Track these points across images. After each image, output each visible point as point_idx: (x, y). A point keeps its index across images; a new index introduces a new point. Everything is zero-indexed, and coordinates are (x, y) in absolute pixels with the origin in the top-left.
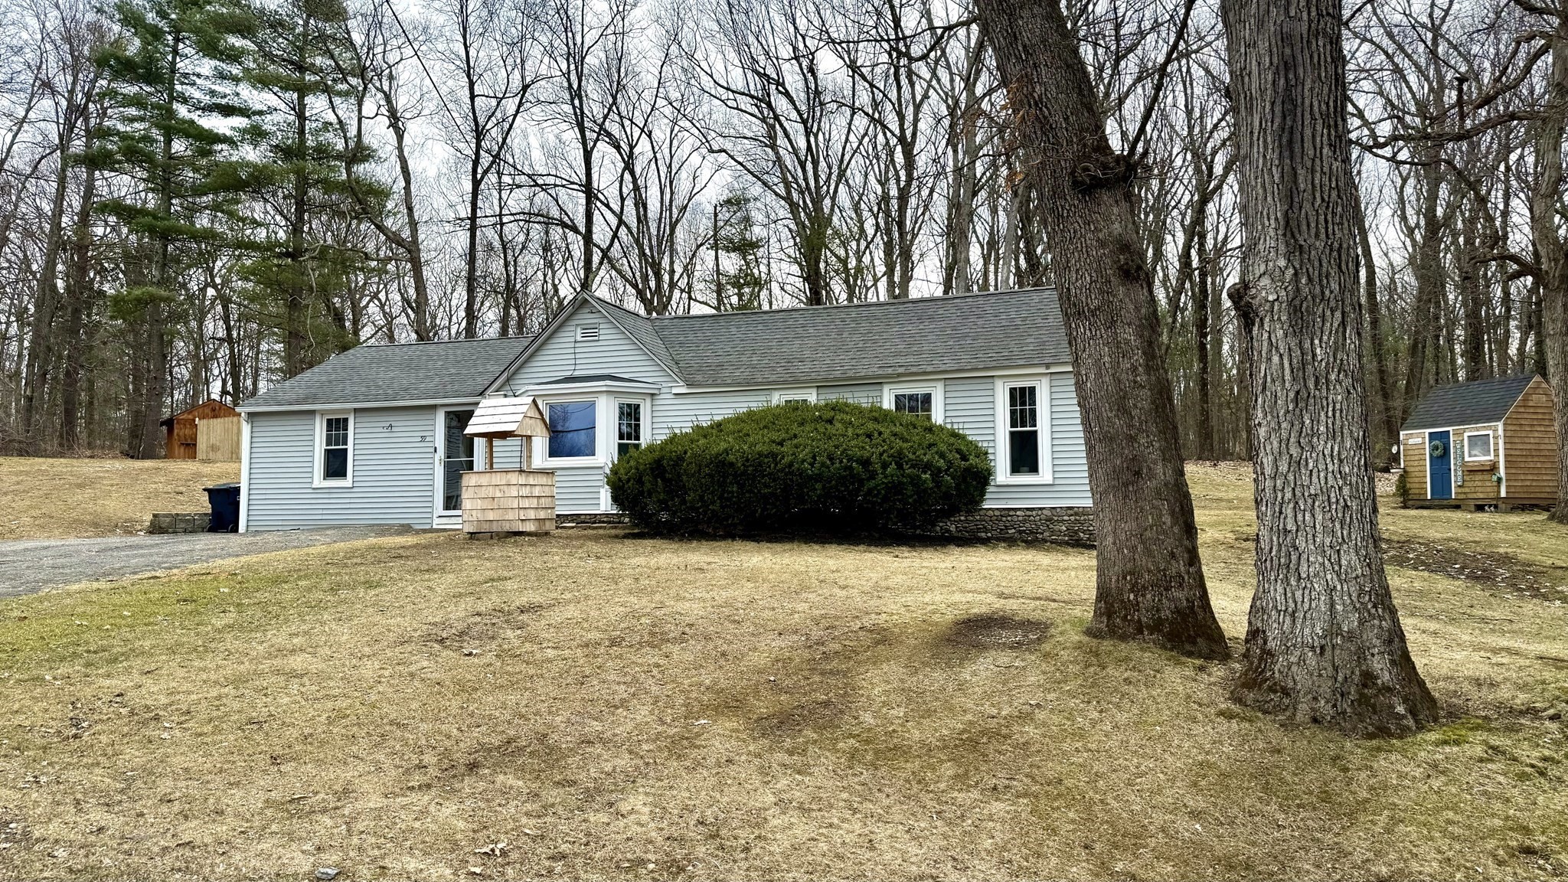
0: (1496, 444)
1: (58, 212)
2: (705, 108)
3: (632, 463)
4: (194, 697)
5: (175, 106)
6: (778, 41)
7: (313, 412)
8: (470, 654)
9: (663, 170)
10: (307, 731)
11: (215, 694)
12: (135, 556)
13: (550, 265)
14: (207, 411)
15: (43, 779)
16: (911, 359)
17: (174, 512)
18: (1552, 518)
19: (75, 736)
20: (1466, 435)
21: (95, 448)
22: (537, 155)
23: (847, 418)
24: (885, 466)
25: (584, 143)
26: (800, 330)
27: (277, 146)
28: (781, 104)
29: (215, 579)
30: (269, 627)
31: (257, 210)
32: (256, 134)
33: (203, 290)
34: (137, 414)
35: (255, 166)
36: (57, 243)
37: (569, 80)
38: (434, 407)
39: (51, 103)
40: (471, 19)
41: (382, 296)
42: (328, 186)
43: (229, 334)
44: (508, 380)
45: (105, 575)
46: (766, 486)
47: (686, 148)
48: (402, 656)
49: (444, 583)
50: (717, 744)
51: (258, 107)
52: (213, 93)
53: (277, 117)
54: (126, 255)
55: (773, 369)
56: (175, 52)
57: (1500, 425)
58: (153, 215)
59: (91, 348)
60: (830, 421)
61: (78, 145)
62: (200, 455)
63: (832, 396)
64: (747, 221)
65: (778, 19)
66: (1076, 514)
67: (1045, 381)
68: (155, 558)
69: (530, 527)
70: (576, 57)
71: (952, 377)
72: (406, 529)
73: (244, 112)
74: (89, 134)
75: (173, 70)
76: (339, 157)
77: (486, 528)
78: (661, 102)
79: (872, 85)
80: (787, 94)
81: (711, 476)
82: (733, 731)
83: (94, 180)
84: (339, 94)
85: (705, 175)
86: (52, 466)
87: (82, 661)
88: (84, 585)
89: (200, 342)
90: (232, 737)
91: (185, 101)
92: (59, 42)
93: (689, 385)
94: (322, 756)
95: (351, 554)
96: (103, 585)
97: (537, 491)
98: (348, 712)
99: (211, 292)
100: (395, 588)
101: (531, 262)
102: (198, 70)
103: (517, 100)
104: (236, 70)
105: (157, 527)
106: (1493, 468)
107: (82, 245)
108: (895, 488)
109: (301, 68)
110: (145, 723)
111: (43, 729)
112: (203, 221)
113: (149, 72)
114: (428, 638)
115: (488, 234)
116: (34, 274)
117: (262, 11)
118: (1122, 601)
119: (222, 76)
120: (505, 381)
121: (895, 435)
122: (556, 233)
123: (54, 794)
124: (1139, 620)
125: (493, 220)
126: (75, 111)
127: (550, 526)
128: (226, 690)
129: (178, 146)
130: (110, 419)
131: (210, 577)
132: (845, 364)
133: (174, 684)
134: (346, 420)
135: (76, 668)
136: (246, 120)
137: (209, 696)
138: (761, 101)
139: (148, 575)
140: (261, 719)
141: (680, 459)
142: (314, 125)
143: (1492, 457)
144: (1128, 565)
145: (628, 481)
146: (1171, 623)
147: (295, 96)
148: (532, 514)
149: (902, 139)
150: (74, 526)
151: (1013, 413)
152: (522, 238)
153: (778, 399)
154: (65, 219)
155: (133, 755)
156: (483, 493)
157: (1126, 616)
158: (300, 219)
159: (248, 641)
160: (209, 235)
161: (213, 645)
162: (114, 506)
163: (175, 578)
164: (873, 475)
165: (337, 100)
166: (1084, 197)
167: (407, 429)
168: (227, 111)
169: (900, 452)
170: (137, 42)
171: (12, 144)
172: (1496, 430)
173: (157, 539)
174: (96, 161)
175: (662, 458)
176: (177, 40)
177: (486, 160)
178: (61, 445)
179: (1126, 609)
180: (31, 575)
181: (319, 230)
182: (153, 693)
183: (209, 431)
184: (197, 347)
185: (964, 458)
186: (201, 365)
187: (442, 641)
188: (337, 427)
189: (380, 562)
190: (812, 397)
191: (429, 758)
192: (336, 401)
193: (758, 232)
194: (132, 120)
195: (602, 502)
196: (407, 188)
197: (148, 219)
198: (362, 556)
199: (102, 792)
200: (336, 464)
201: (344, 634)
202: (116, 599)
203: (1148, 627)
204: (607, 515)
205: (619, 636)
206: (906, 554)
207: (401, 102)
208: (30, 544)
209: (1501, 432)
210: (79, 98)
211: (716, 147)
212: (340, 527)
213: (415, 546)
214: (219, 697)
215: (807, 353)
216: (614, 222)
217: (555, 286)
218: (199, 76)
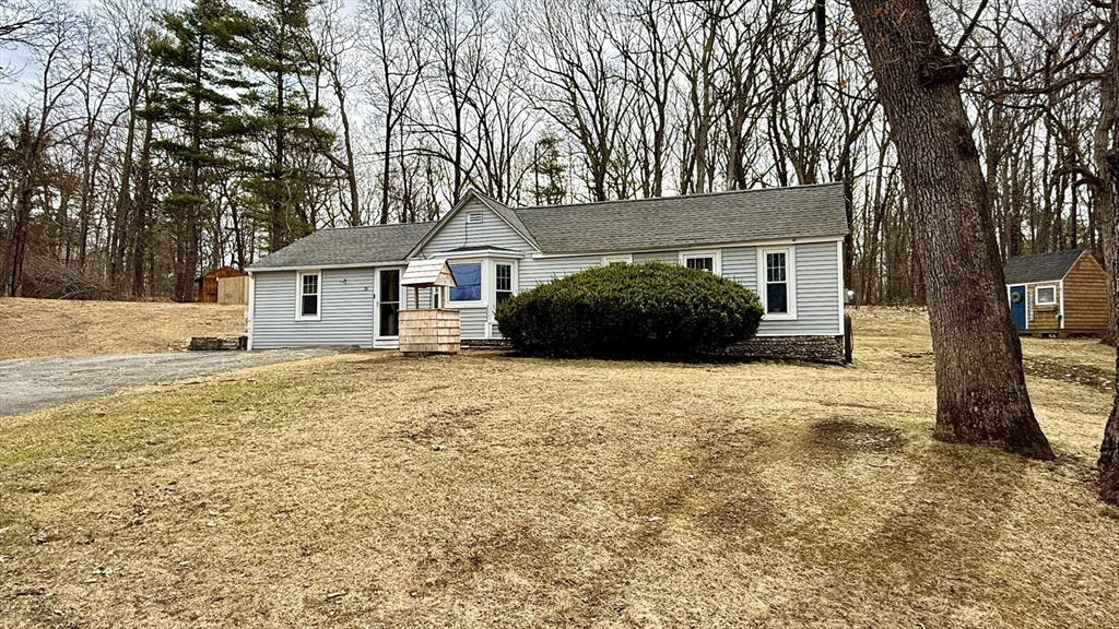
0: (1058, 294)
1: (130, 149)
2: (532, 83)
3: (514, 305)
4: (232, 485)
5: (203, 81)
6: (578, 41)
7: (295, 271)
8: (438, 449)
9: (504, 121)
10: (327, 521)
11: (248, 483)
12: (182, 366)
13: (431, 182)
14: (224, 273)
15: (108, 571)
16: (697, 234)
17: (205, 336)
18: (1103, 342)
19: (138, 523)
20: (1037, 288)
21: (156, 295)
22: (426, 113)
23: (664, 274)
24: (696, 307)
25: (456, 104)
26: (617, 216)
27: (265, 106)
28: (579, 78)
29: (238, 384)
30: (281, 424)
31: (253, 146)
32: (253, 99)
33: (219, 199)
34: (180, 276)
35: (253, 118)
36: (129, 168)
37: (446, 64)
38: (374, 268)
39: (125, 80)
40: (386, 25)
41: (328, 203)
42: (298, 131)
43: (236, 226)
44: (422, 249)
45: (161, 380)
46: (612, 321)
47: (518, 108)
48: (386, 450)
49: (402, 390)
50: (679, 541)
51: (252, 82)
52: (225, 73)
53: (265, 88)
54: (172, 177)
55: (602, 241)
56: (201, 47)
57: (1061, 282)
58: (189, 149)
59: (151, 234)
60: (652, 275)
61: (142, 106)
62: (220, 300)
63: (651, 259)
64: (555, 154)
65: (578, 27)
66: (813, 340)
67: (792, 249)
68: (195, 368)
69: (445, 349)
70: (451, 50)
71: (727, 248)
72: (356, 349)
73: (245, 84)
74: (148, 101)
75: (200, 58)
76: (304, 113)
77: (415, 349)
78: (505, 78)
79: (637, 66)
80: (583, 72)
81: (571, 313)
82: (684, 528)
83: (152, 128)
84: (304, 73)
85: (530, 124)
86: (127, 306)
87: (144, 452)
88: (147, 388)
89: (218, 231)
90: (266, 527)
91: (208, 78)
92: (128, 41)
93: (544, 253)
94: (344, 546)
95: (329, 366)
96: (159, 388)
97: (448, 324)
98: (357, 502)
99: (224, 199)
100: (366, 393)
101: (421, 180)
102: (217, 58)
103: (414, 76)
104: (239, 58)
105: (197, 346)
106: (1056, 309)
107: (145, 169)
108: (703, 322)
109: (280, 56)
110: (193, 511)
111: (111, 515)
112: (220, 153)
113: (185, 58)
114: (403, 435)
115: (395, 163)
116: (115, 189)
117: (255, 20)
118: (968, 413)
119: (231, 62)
120: (421, 252)
121: (699, 285)
122: (435, 161)
123: (115, 589)
124: (984, 428)
125: (397, 154)
126: (139, 85)
127: (457, 348)
128: (255, 480)
129: (205, 107)
130: (163, 278)
131: (234, 383)
132: (650, 238)
133: (216, 474)
134: (316, 277)
135: (140, 458)
136: (246, 90)
137: (243, 485)
138: (567, 76)
139: (191, 381)
140: (288, 508)
141: (549, 302)
142: (288, 93)
143: (1055, 302)
144: (972, 384)
145: (511, 317)
146: (1011, 431)
147: (277, 74)
148: (445, 340)
149: (657, 99)
150: (141, 345)
151: (769, 271)
152: (415, 165)
153: (605, 262)
154: (134, 155)
155: (185, 545)
156: (413, 325)
157: (971, 425)
158: (280, 152)
159: (268, 435)
160: (224, 162)
161: (242, 439)
162: (167, 332)
163: (210, 384)
164: (688, 313)
165: (303, 77)
166: (928, 90)
167: (356, 281)
168: (234, 84)
169: (705, 297)
170: (178, 41)
171: (101, 105)
172: (1058, 285)
173: (195, 355)
174: (153, 116)
175: (536, 301)
176: (202, 39)
177: (394, 116)
178: (134, 294)
179: (971, 419)
180: (110, 380)
181: (291, 160)
182: (199, 481)
183: (225, 285)
184: (216, 235)
185: (747, 302)
186: (219, 246)
187: (413, 437)
188: (310, 281)
189: (350, 373)
190: (629, 261)
191: (436, 551)
192: (310, 264)
193: (560, 161)
194: (177, 90)
195: (486, 331)
196: (346, 133)
197: (187, 152)
198: (336, 368)
199: (159, 585)
200: (310, 306)
201: (338, 430)
202: (170, 400)
203: (992, 434)
204: (489, 340)
205: (550, 437)
206: (714, 369)
207: (342, 79)
208: (112, 358)
209: (1061, 286)
210: (141, 77)
211: (538, 106)
212: (315, 347)
213: (370, 361)
214: (251, 487)
215: (624, 231)
216: (474, 155)
217: (434, 196)
218: (217, 62)
